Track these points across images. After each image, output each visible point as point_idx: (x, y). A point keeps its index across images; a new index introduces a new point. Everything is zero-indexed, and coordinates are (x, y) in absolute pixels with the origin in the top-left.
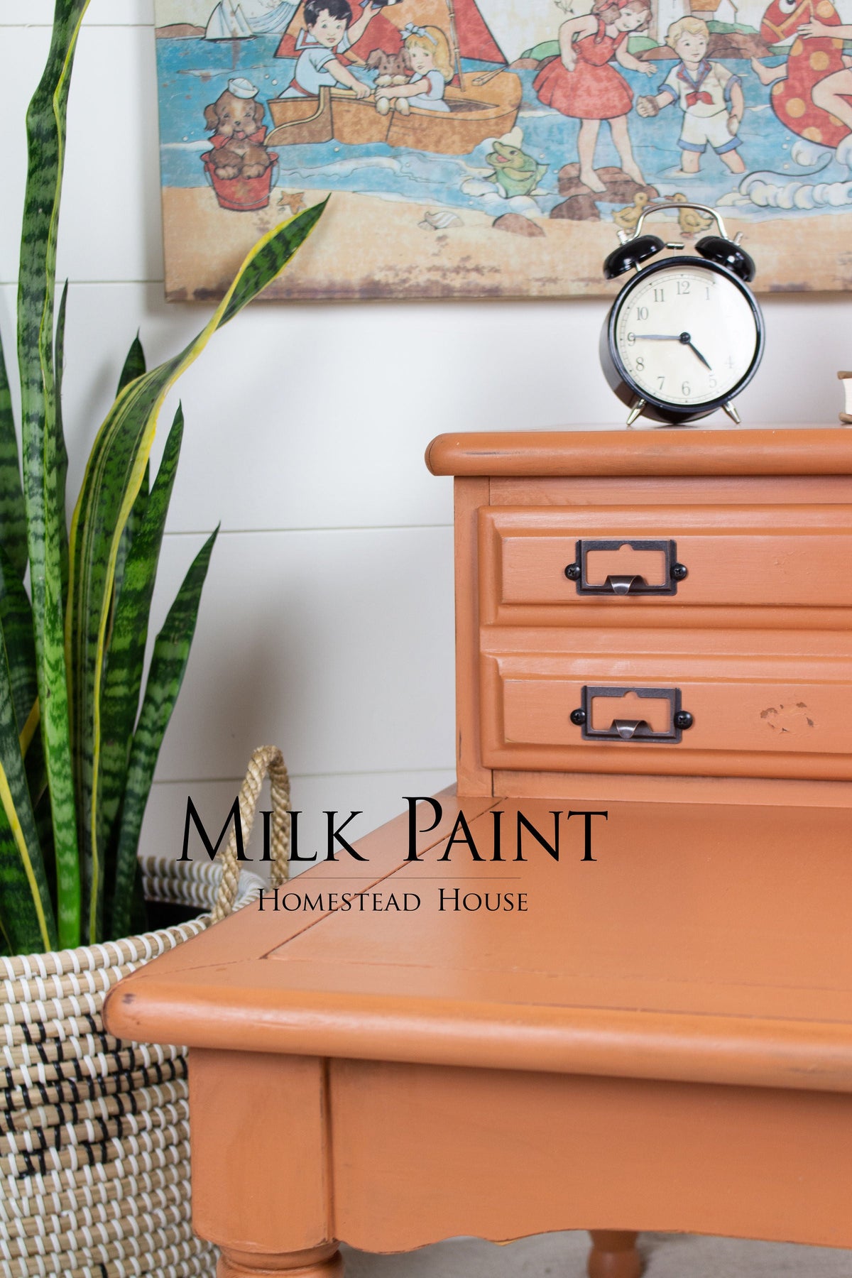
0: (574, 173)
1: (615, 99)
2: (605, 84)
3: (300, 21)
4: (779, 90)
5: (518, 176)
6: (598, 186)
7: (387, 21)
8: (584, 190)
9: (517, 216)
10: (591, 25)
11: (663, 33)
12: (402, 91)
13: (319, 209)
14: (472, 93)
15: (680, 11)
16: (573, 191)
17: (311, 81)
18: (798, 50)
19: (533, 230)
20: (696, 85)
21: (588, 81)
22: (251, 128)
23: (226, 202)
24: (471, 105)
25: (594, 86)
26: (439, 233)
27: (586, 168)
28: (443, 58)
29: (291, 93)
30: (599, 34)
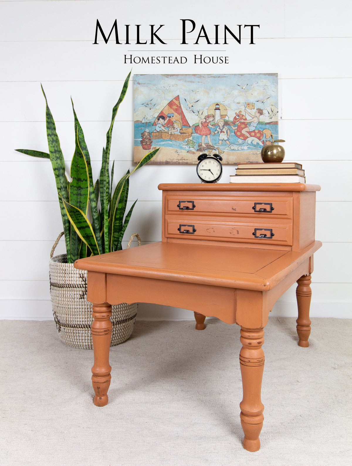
0: (201, 144)
1: (208, 132)
2: (206, 130)
3: (157, 120)
4: (236, 131)
5: (191, 144)
6: (205, 146)
7: (171, 120)
8: (202, 147)
9: (191, 151)
10: (204, 120)
11: (216, 121)
12: (173, 131)
13: (158, 149)
14: (184, 131)
15: (219, 118)
16: (200, 147)
17: (158, 129)
18: (239, 124)
19: (194, 153)
20: (222, 130)
21: (204, 129)
22: (148, 137)
23: (144, 148)
24: (184, 133)
25: (204, 130)
26: (178, 153)
27: (203, 143)
28: (180, 126)
29: (155, 131)
30: (206, 122)
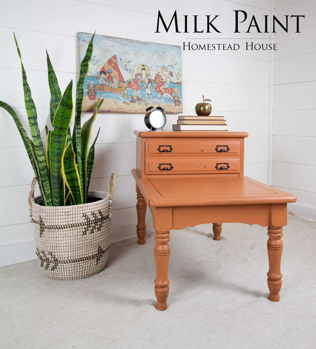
0: (133, 97)
1: (138, 87)
2: (136, 85)
3: (99, 74)
4: (156, 87)
5: (126, 97)
6: (136, 99)
7: (110, 75)
8: (134, 99)
9: (126, 102)
10: (135, 78)
11: (143, 79)
12: (112, 85)
13: (103, 100)
14: (121, 85)
15: (145, 77)
16: (133, 99)
17: (101, 83)
18: (158, 82)
19: (128, 104)
20: (147, 86)
21: (134, 85)
22: (93, 89)
23: (90, 99)
24: (121, 87)
25: (135, 85)
26: (117, 104)
27: (134, 96)
28: (117, 81)
29: (98, 84)
30: (136, 79)
